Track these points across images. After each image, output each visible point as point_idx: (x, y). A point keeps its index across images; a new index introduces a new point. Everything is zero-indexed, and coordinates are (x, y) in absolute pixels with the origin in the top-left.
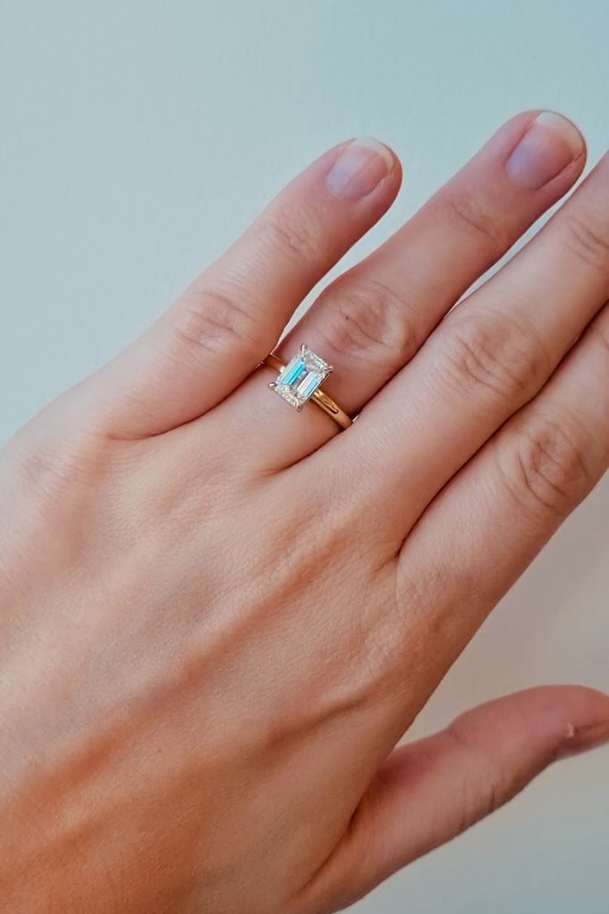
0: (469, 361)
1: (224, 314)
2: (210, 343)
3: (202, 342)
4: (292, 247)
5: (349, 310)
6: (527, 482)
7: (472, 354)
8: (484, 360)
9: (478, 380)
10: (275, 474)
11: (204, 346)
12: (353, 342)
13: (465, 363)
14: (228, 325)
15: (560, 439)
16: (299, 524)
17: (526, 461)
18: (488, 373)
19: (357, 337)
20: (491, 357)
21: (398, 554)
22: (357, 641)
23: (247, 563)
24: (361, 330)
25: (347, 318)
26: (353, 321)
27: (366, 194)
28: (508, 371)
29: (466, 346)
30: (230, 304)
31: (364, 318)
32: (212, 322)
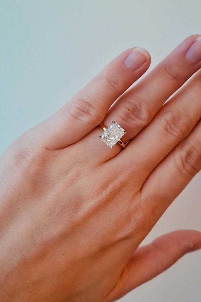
0: (168, 127)
1: (87, 108)
2: (82, 118)
3: (79, 118)
4: (112, 85)
5: (129, 106)
6: (184, 166)
7: (169, 124)
8: (173, 126)
9: (171, 133)
10: (103, 163)
11: (79, 119)
12: (130, 118)
13: (167, 127)
14: (88, 112)
15: (195, 151)
16: (110, 182)
17: (184, 159)
18: (174, 131)
19: (132, 116)
20: (175, 125)
21: (141, 189)
22: (128, 218)
23: (93, 194)
24: (133, 114)
25: (128, 110)
26: (130, 111)
27: (138, 68)
28: (180, 130)
29: (167, 122)
30: (90, 105)
31: (134, 110)
32: (83, 111)
